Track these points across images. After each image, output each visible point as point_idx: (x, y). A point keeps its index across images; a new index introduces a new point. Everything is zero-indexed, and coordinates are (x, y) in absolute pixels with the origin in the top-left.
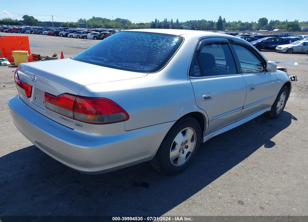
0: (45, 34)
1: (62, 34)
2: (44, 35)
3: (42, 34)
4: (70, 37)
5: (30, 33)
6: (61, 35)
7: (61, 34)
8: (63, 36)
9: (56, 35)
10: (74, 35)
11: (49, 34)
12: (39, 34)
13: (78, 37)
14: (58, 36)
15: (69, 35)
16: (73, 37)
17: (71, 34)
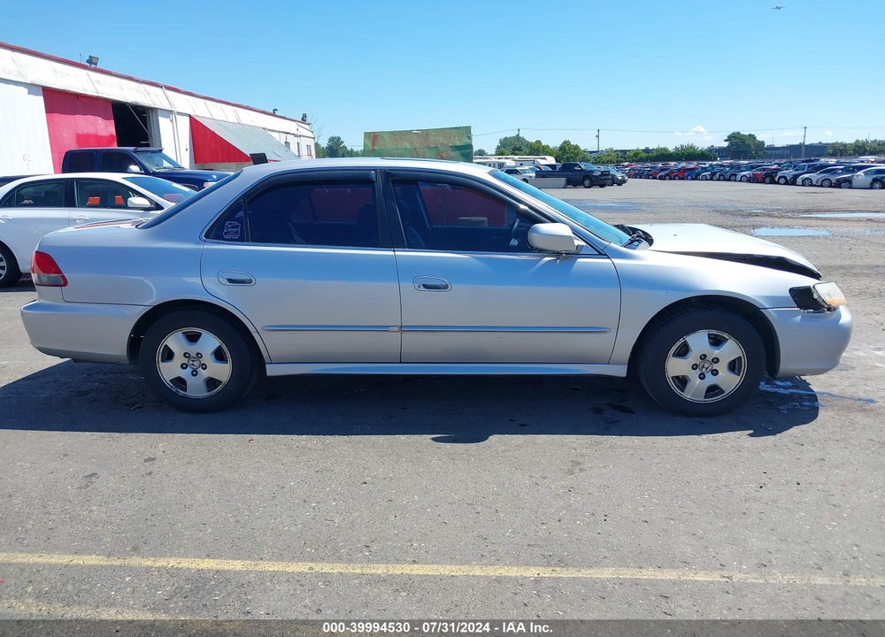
0: (744, 178)
1: (785, 177)
2: (740, 181)
3: (735, 181)
4: (803, 185)
5: (709, 178)
6: (782, 181)
7: (780, 177)
8: (787, 183)
9: (768, 180)
10: (815, 176)
11: (752, 180)
12: (729, 180)
13: (826, 183)
14: (773, 182)
15: (799, 181)
16: (812, 185)
17: (806, 176)
